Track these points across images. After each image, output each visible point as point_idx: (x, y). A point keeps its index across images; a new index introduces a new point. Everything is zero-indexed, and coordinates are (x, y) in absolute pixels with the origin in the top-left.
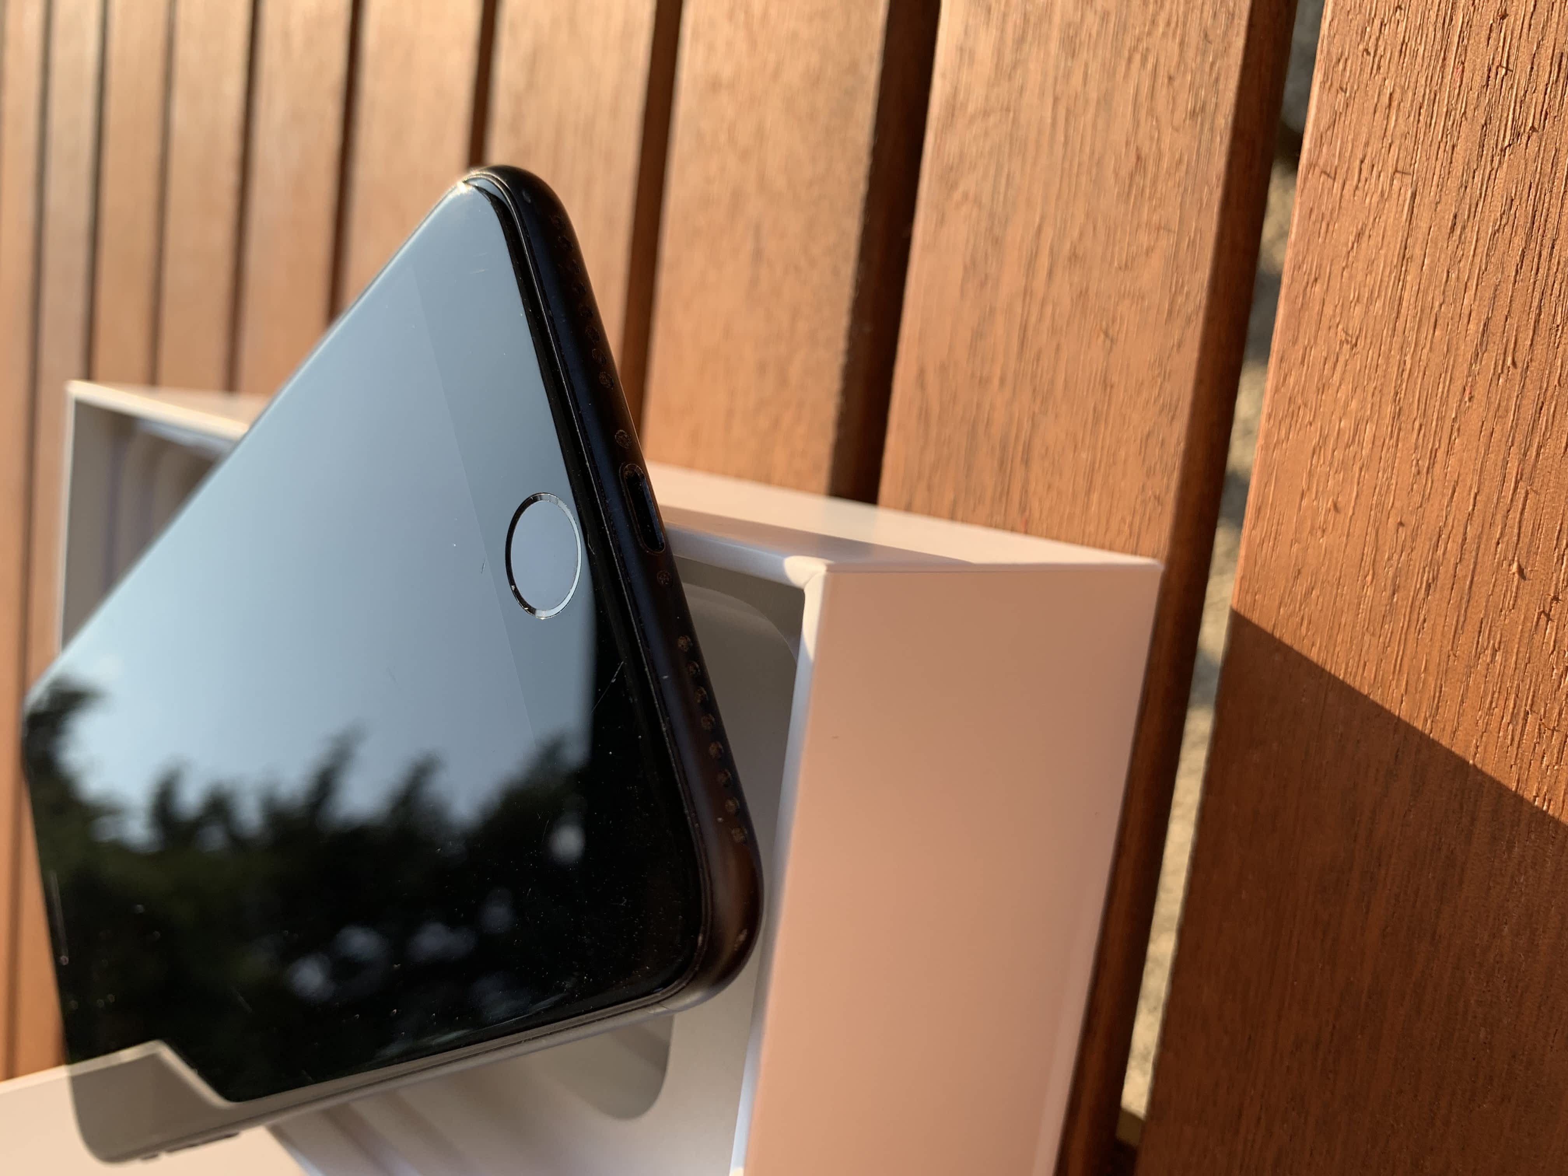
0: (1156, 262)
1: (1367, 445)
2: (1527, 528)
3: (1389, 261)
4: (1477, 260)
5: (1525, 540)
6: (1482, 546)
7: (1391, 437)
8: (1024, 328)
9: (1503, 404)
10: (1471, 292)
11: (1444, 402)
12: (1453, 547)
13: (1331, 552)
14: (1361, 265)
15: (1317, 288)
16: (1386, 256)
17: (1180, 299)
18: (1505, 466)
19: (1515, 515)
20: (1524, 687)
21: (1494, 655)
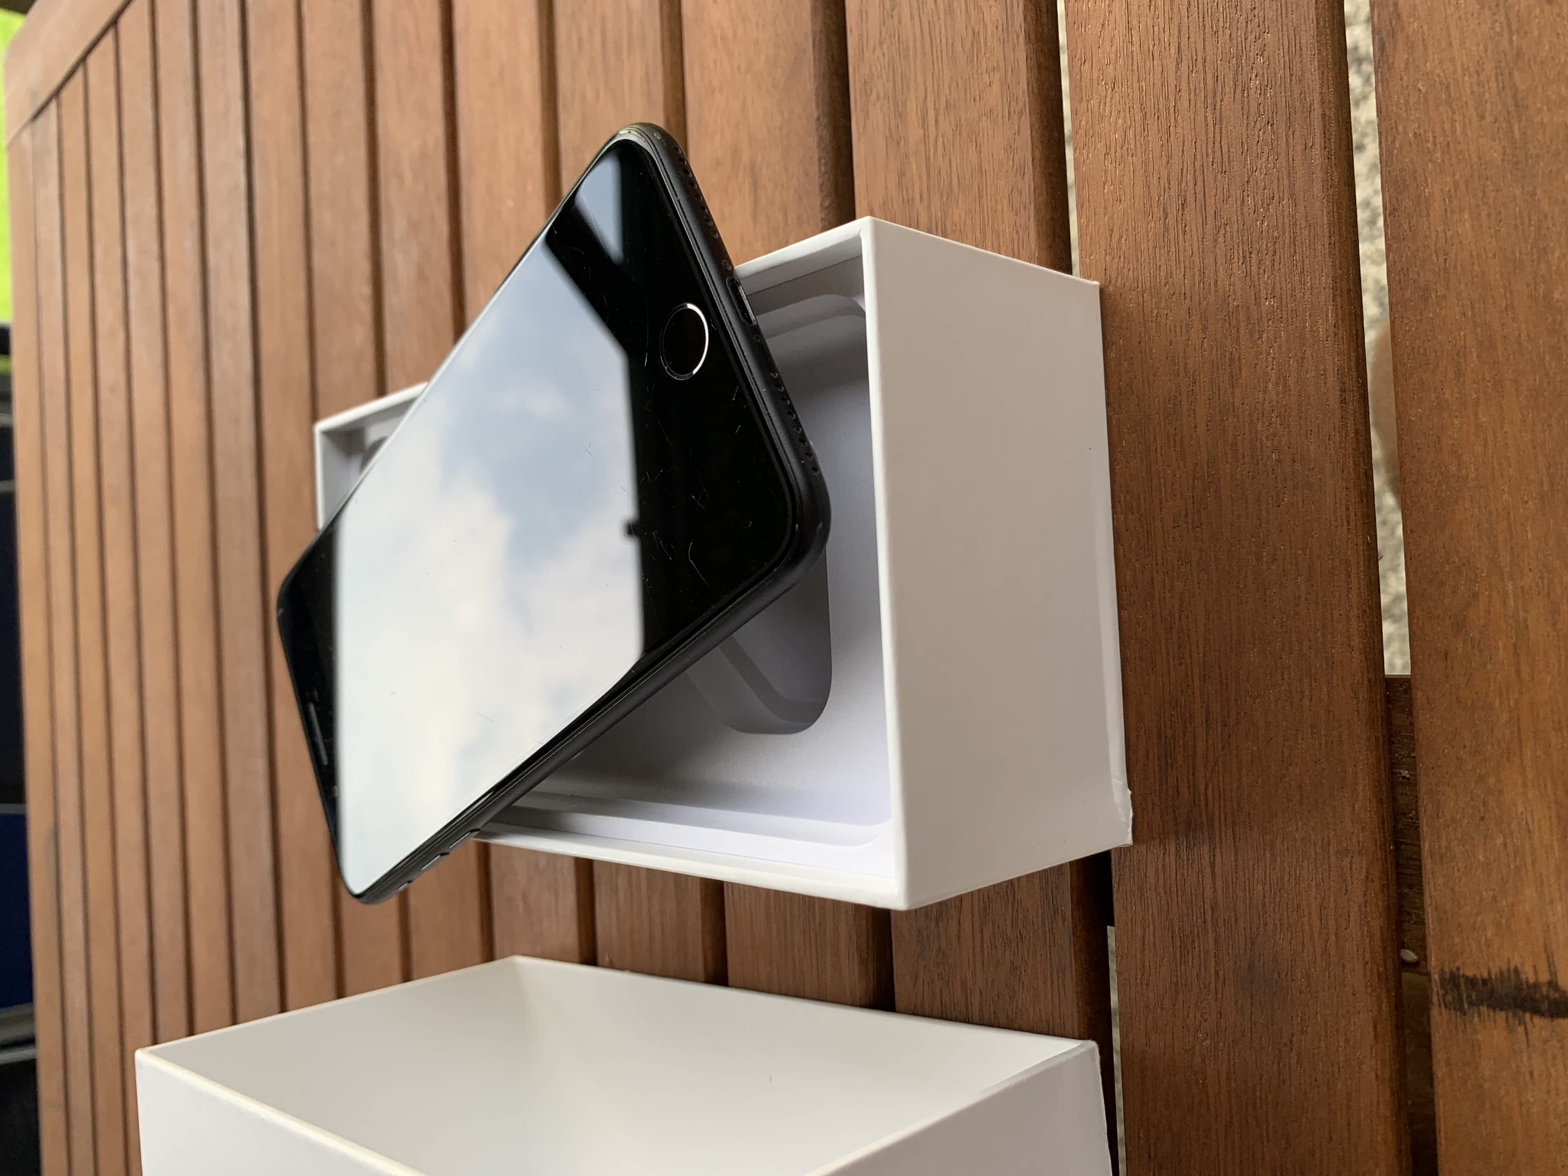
0: (996, 88)
1: (1132, 142)
2: (1225, 150)
3: (1121, 34)
4: (1166, 14)
5: (1226, 157)
6: (1205, 170)
7: (1144, 131)
8: (928, 159)
9: (1197, 86)
10: (1167, 33)
11: (1167, 99)
12: (1190, 177)
13: (1127, 213)
14: (1107, 44)
15: (1087, 65)
16: (1119, 31)
17: (1013, 104)
18: (1206, 120)
19: (1217, 145)
20: (1245, 239)
21: (1225, 229)
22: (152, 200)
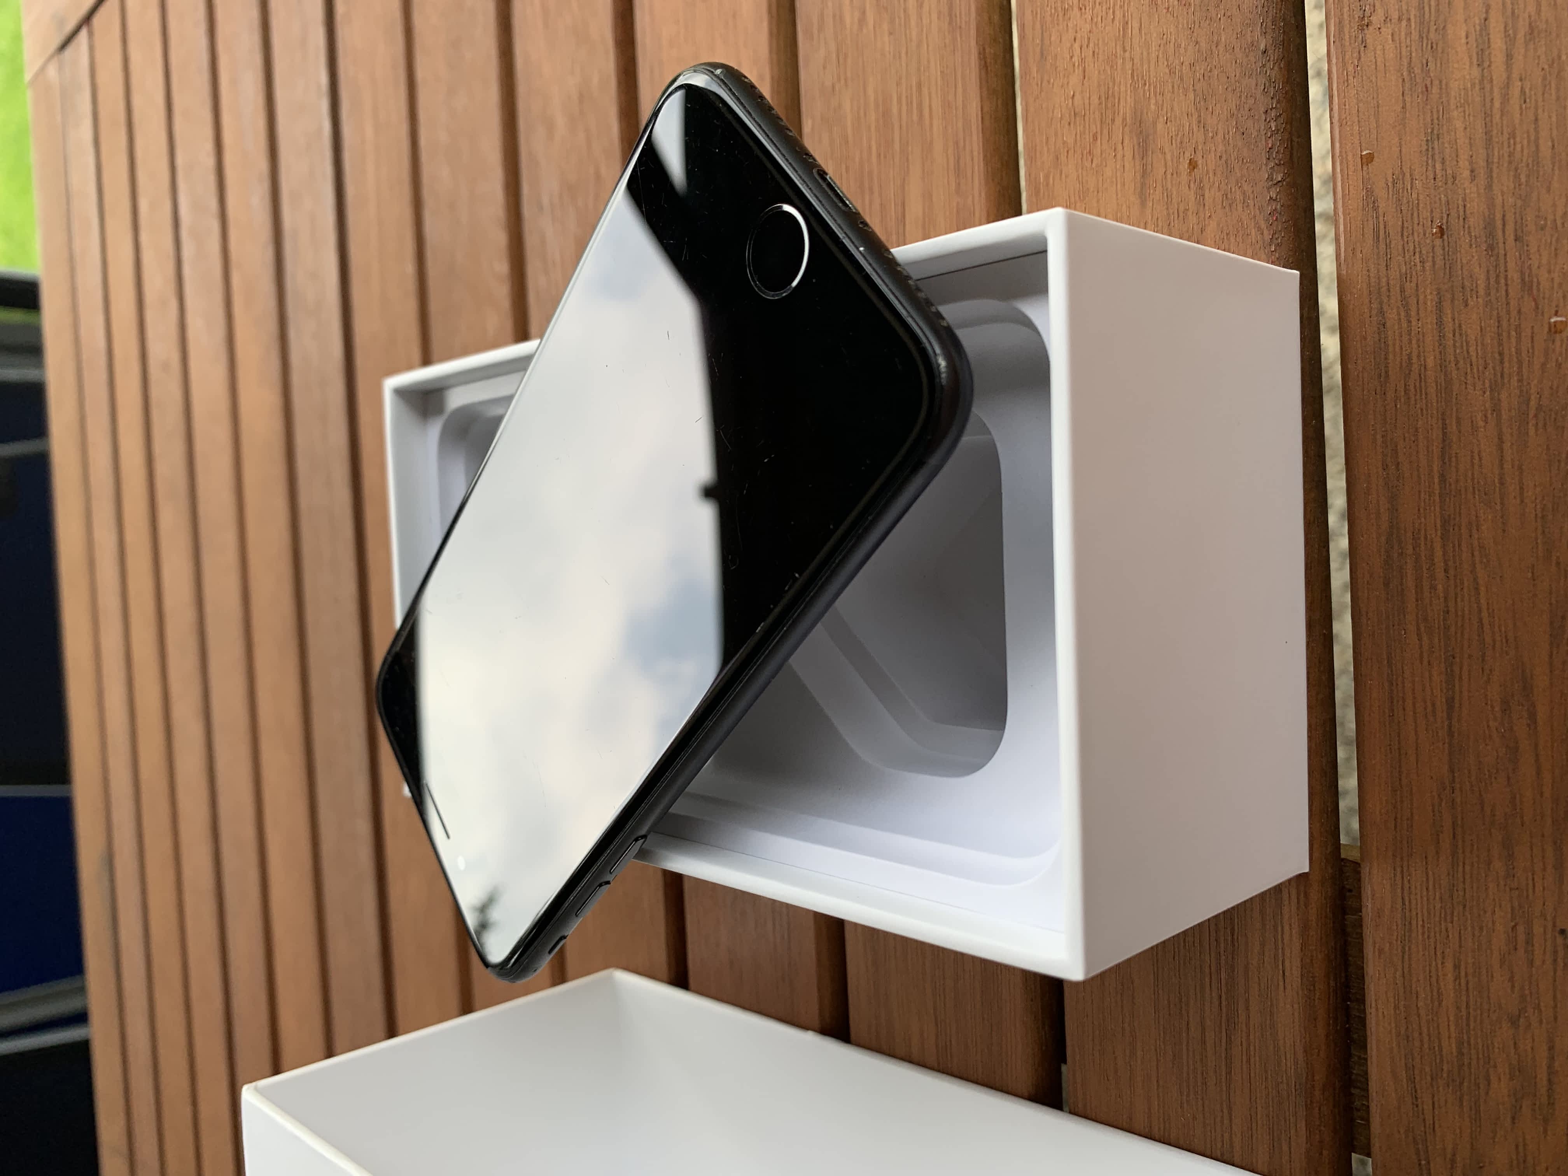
22: (209, 146)
